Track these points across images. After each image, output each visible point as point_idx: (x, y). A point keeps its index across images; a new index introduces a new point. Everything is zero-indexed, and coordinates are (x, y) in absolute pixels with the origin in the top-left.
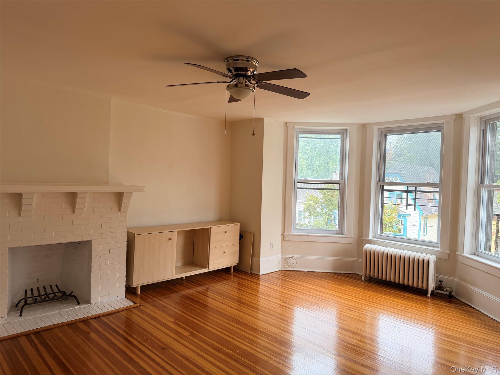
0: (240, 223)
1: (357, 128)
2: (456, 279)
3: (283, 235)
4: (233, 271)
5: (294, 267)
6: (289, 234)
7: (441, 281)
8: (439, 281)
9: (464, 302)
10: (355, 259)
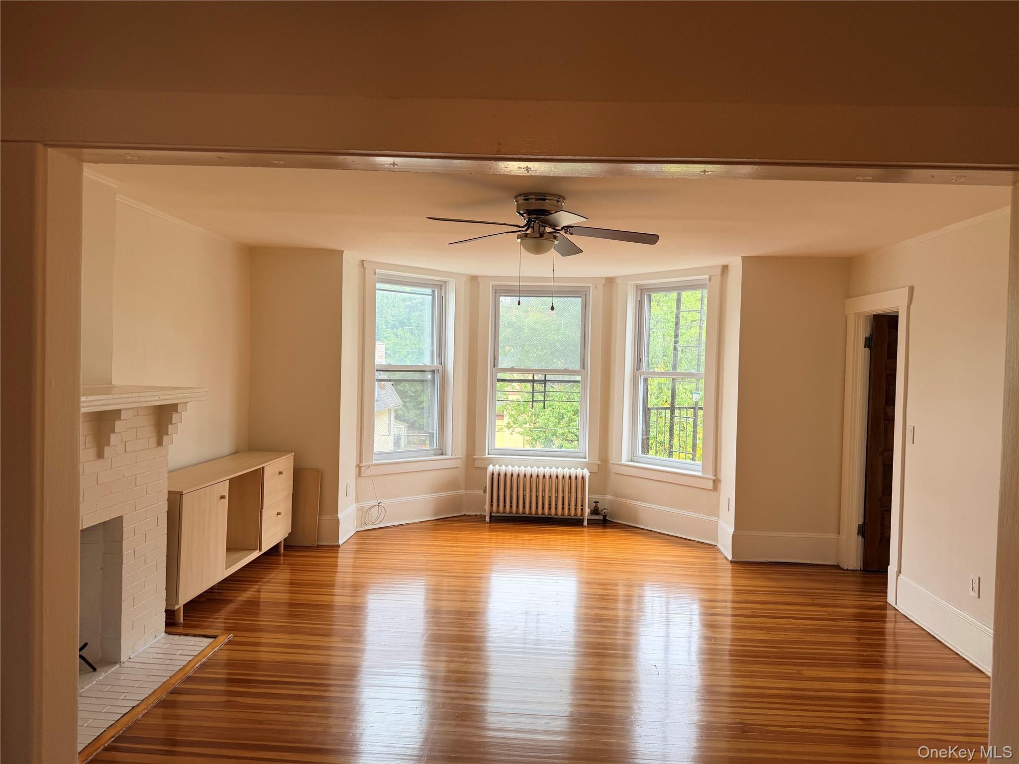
0: (293, 454)
1: (465, 282)
2: (609, 497)
3: (359, 467)
4: (284, 550)
5: (381, 522)
6: (370, 463)
7: (596, 502)
8: (594, 502)
9: (626, 525)
10: (463, 492)
